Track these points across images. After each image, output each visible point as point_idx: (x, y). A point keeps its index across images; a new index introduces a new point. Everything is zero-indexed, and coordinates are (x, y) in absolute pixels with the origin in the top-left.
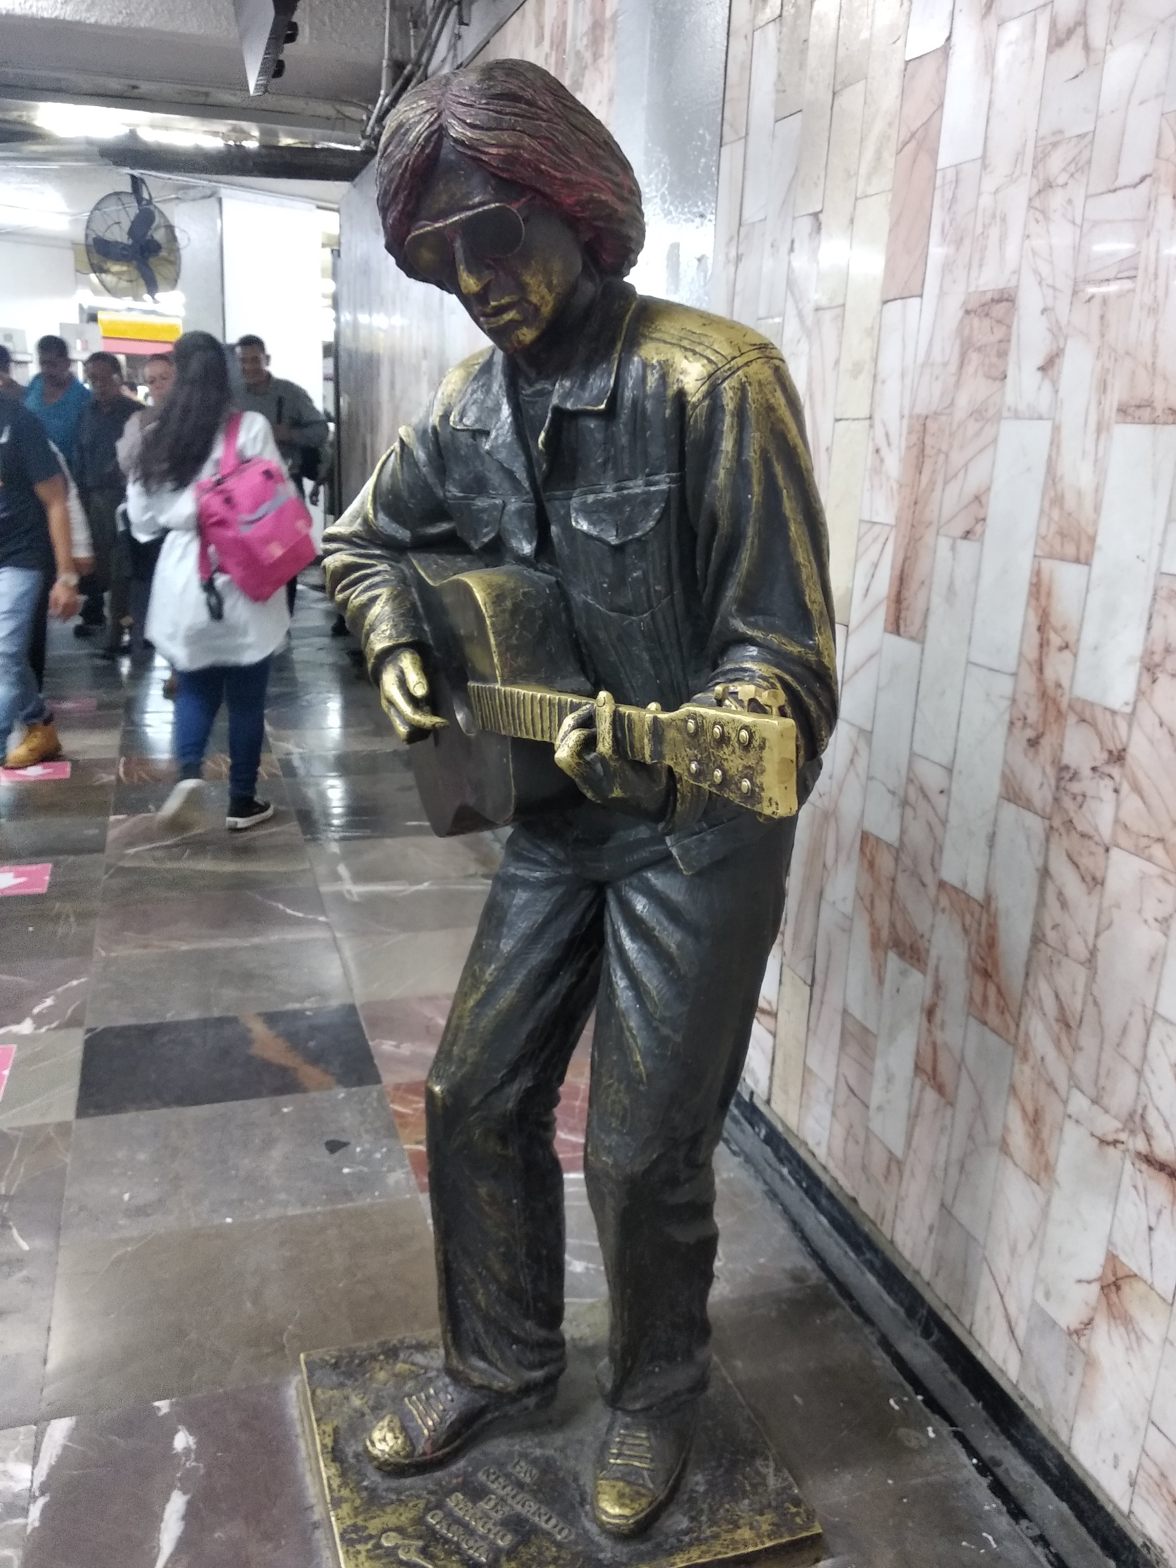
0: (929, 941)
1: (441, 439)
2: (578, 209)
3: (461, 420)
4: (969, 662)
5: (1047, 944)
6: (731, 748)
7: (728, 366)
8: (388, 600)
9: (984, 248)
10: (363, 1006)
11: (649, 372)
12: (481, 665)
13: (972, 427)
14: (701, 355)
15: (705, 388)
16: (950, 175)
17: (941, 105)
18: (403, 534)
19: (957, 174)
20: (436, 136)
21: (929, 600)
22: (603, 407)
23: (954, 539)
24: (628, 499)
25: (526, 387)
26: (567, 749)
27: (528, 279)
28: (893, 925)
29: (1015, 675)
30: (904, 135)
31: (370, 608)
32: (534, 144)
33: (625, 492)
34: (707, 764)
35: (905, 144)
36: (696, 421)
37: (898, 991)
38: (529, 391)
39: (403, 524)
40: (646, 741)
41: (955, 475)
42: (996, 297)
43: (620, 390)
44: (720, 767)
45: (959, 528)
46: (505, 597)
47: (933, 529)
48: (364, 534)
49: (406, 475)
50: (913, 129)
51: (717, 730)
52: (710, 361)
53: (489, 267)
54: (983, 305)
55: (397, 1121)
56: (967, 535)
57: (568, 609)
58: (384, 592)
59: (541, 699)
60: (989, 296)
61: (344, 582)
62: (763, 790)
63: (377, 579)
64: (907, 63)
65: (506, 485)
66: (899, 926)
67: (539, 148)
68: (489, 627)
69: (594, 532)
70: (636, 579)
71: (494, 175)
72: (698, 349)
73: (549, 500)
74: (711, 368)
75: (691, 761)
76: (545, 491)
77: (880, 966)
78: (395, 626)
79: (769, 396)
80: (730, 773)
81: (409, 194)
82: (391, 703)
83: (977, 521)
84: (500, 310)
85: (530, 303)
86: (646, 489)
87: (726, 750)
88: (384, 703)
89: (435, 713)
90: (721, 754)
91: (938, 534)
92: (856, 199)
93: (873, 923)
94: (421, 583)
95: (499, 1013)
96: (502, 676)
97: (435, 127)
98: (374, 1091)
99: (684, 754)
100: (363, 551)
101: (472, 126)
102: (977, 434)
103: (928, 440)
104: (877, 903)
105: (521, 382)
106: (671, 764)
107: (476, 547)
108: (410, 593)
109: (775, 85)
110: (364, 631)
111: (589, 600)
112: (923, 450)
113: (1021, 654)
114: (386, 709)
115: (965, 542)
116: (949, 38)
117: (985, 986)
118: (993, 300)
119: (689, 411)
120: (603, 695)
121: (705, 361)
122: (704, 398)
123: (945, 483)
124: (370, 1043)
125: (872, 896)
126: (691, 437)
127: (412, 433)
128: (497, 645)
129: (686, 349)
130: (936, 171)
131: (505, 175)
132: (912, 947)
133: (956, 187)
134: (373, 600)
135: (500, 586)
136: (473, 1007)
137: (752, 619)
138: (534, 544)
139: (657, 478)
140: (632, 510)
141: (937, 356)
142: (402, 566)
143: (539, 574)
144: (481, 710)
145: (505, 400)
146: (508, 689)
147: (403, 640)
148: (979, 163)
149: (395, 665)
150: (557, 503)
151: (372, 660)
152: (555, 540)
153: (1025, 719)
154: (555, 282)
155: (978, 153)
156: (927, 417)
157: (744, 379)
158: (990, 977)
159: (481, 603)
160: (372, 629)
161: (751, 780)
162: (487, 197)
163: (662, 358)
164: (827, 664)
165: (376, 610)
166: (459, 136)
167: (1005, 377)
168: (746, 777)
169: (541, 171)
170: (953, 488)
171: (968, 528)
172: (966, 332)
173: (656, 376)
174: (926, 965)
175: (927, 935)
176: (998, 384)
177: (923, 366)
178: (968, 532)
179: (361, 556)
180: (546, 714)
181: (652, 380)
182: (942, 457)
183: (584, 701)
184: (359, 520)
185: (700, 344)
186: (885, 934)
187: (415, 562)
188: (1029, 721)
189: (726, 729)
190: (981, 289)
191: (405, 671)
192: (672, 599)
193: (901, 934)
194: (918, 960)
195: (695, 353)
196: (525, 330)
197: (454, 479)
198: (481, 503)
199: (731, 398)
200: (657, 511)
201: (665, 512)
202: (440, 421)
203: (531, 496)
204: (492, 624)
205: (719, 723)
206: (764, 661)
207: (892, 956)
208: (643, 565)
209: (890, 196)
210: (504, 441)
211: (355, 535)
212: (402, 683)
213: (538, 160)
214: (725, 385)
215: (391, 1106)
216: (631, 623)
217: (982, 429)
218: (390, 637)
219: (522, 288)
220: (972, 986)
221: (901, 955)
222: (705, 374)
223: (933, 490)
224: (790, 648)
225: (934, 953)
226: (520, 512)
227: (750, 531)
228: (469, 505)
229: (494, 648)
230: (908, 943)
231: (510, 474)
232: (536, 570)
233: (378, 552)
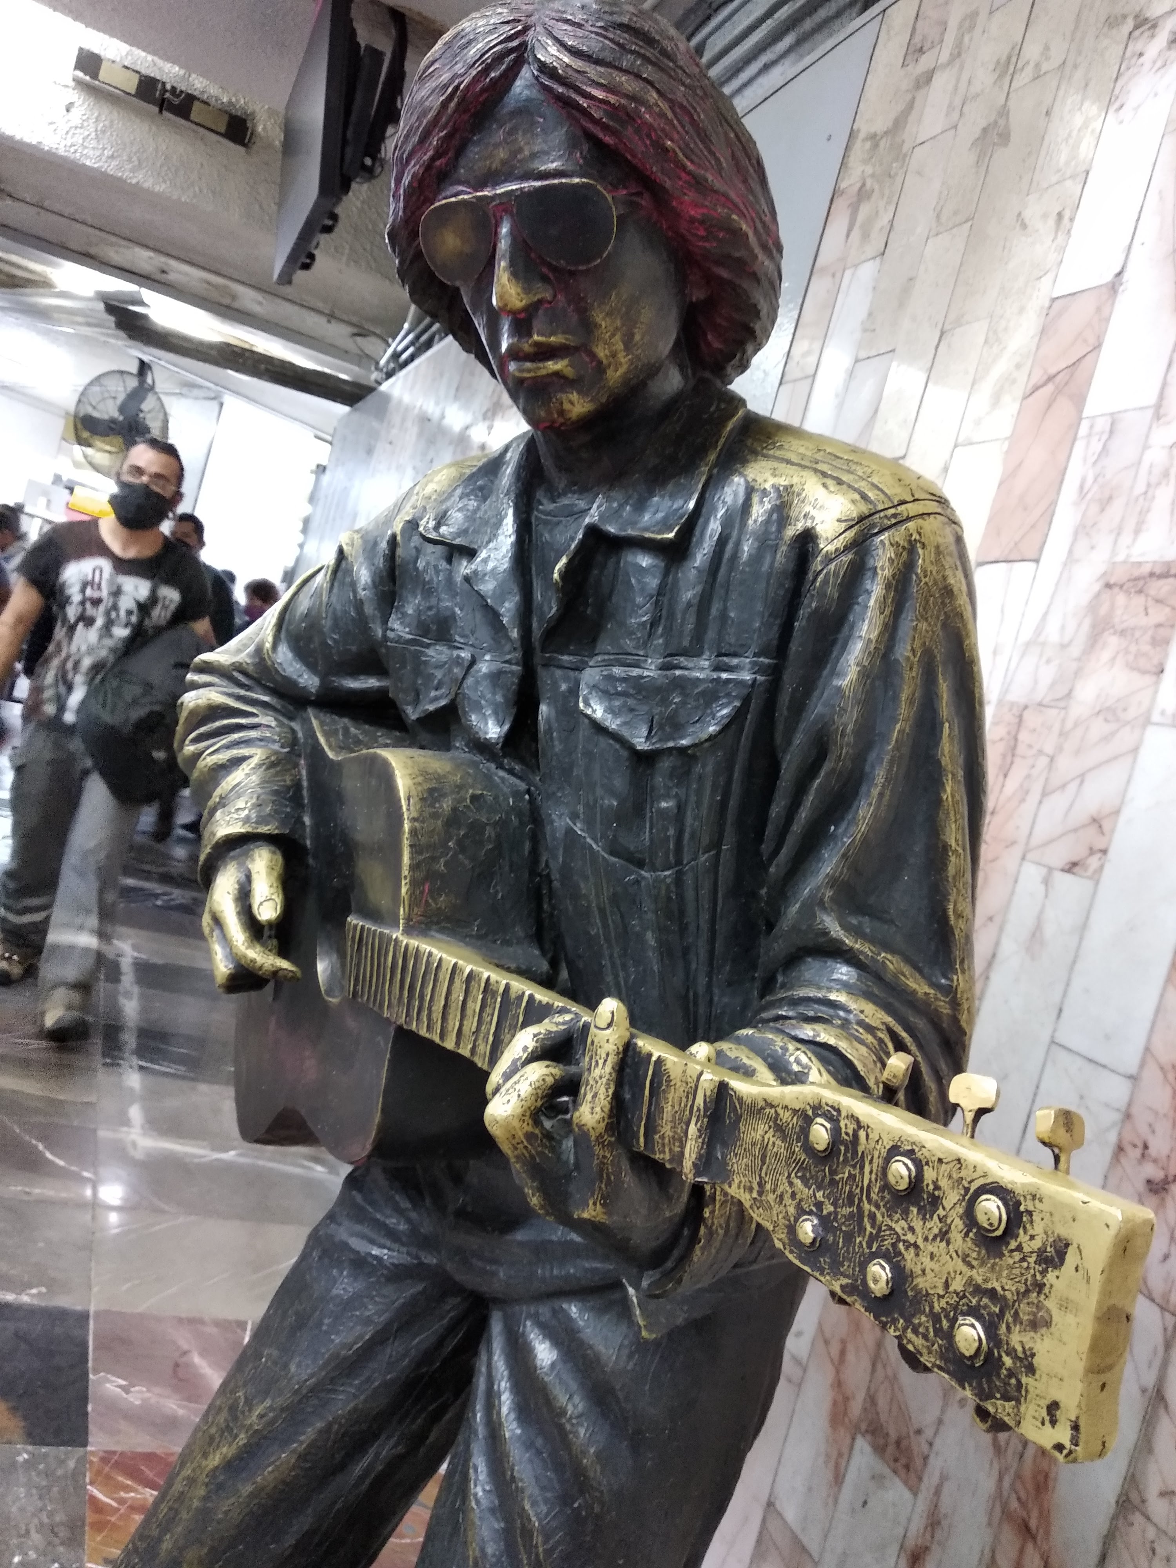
0: (931, 1444)
1: (399, 551)
2: (702, 233)
3: (437, 528)
4: (1053, 1042)
5: (1148, 1518)
6: (934, 1225)
7: (892, 511)
8: (260, 765)
9: (1144, 513)
10: (97, 1314)
11: (755, 499)
12: (378, 895)
13: (1098, 728)
14: (850, 486)
15: (850, 534)
16: (1103, 424)
17: (1098, 347)
18: (309, 681)
19: (1113, 424)
20: (512, 56)
21: (997, 944)
22: (671, 535)
23: (1050, 870)
24: (681, 685)
25: (544, 501)
26: (514, 1098)
27: (599, 317)
28: (871, 1399)
29: (1133, 1078)
30: (1038, 377)
31: (229, 773)
32: (664, 106)
33: (678, 672)
34: (849, 1238)
35: (1036, 388)
36: (825, 582)
37: (865, 1503)
38: (549, 506)
39: (312, 667)
40: (693, 1129)
41: (1063, 786)
42: (1158, 571)
43: (701, 520)
44: (892, 1257)
45: (1060, 855)
46: (444, 795)
47: (1017, 851)
48: (250, 669)
49: (334, 599)
50: (1053, 371)
51: (901, 1169)
52: (864, 497)
53: (544, 279)
54: (1137, 579)
55: (90, 1517)
56: (1072, 867)
57: (536, 838)
58: (257, 754)
59: (471, 976)
60: (1146, 569)
61: (202, 730)
62: (1031, 1370)
63: (253, 734)
64: (1054, 300)
65: (484, 634)
66: (882, 1402)
67: (670, 114)
68: (406, 835)
69: (613, 724)
70: (662, 813)
71: (590, 137)
72: (845, 478)
73: (546, 665)
74: (864, 508)
75: (801, 1211)
76: (543, 650)
77: (840, 1455)
78: (259, 805)
79: (949, 572)
80: (921, 1283)
81: (449, 137)
82: (217, 921)
83: (1092, 851)
84: (545, 353)
85: (593, 356)
86: (715, 675)
87: (917, 1224)
88: (206, 919)
89: (283, 953)
90: (900, 1226)
91: (1023, 858)
92: (956, 446)
93: (838, 1384)
94: (316, 752)
95: (260, 1490)
96: (408, 919)
97: (515, 43)
98: (70, 1457)
99: (784, 1186)
100: (242, 692)
101: (574, 52)
102: (1106, 739)
103: (1023, 736)
104: (851, 1357)
105: (540, 494)
106: (746, 1198)
107: (412, 714)
108: (296, 765)
109: (862, 323)
110: (210, 803)
111: (578, 828)
112: (1014, 747)
113: (1147, 1049)
114: (206, 930)
115: (1068, 877)
116: (1119, 274)
117: (1022, 1551)
118: (1152, 574)
119: (817, 564)
120: (609, 1006)
121: (857, 497)
122: (847, 548)
123: (1045, 794)
124: (91, 1376)
125: (843, 1342)
126: (810, 605)
127: (358, 542)
128: (412, 868)
129: (824, 475)
130: (1080, 419)
131: (608, 140)
132: (898, 1443)
133: (1109, 438)
134: (238, 761)
135: (439, 778)
136: (216, 1468)
137: (854, 921)
138: (506, 727)
139: (735, 661)
140: (683, 703)
141: (1052, 633)
142: (296, 726)
143: (502, 773)
144: (358, 965)
145: (511, 512)
146: (414, 943)
147: (264, 829)
148: (1149, 413)
149: (241, 864)
150: (558, 673)
151: (208, 850)
152: (542, 726)
153: (1146, 1147)
154: (637, 337)
155: (1152, 399)
156: (1026, 707)
157: (915, 536)
158: (1034, 1538)
159: (402, 794)
160: (223, 803)
161: (991, 1328)
162: (569, 167)
163: (782, 481)
164: (963, 1024)
165: (237, 776)
166: (549, 60)
167: (1162, 671)
168: (974, 1312)
169: (666, 150)
170: (1058, 803)
171: (1075, 859)
172: (1103, 610)
173: (768, 506)
174: (920, 1479)
175: (929, 1433)
176: (1149, 679)
177: (1028, 645)
178: (1075, 864)
179: (239, 698)
180: (475, 1006)
181: (759, 511)
182: (1043, 761)
183: (559, 1002)
184: (252, 648)
185: (849, 472)
186: (856, 1407)
187: (315, 723)
188: (1153, 1151)
189: (929, 1175)
190: (1134, 559)
191: (254, 876)
192: (717, 856)
193: (883, 1417)
194: (907, 1467)
195: (840, 482)
196: (574, 396)
197: (404, 614)
198: (437, 653)
199: (891, 560)
200: (725, 712)
201: (738, 717)
202: (403, 530)
203: (518, 655)
204: (413, 832)
205: (910, 1154)
206: (869, 996)
207: (862, 1445)
208: (682, 792)
209: (1006, 444)
210: (495, 568)
211: (239, 667)
212: (244, 896)
213: (663, 130)
214: (884, 537)
215: (89, 1487)
216: (637, 882)
217: (1113, 734)
218: (246, 820)
219: (588, 327)
220: (996, 1539)
221: (879, 1450)
222: (855, 515)
223: (1023, 800)
224: (912, 984)
225: (935, 1464)
226: (495, 677)
227: (880, 775)
228: (417, 655)
229: (405, 871)
230: (893, 1436)
231: (492, 615)
232: (500, 766)
233: (266, 698)
